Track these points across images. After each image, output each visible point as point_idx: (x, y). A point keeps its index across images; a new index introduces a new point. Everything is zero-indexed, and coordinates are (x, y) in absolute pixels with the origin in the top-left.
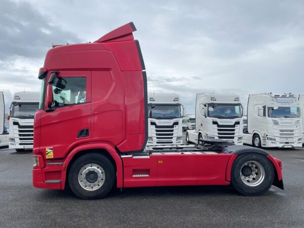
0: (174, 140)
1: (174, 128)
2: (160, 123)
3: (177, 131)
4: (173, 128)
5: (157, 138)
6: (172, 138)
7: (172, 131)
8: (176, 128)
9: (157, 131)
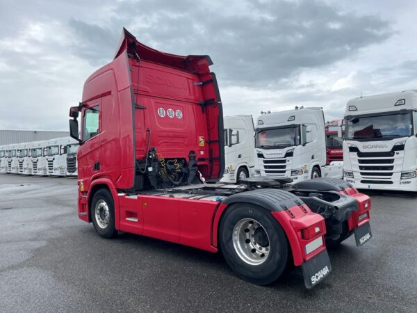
0: (395, 178)
1: (395, 156)
2: (367, 147)
3: (400, 162)
4: (393, 155)
5: (362, 174)
6: (391, 174)
7: (391, 161)
8: (398, 156)
9: (361, 162)
